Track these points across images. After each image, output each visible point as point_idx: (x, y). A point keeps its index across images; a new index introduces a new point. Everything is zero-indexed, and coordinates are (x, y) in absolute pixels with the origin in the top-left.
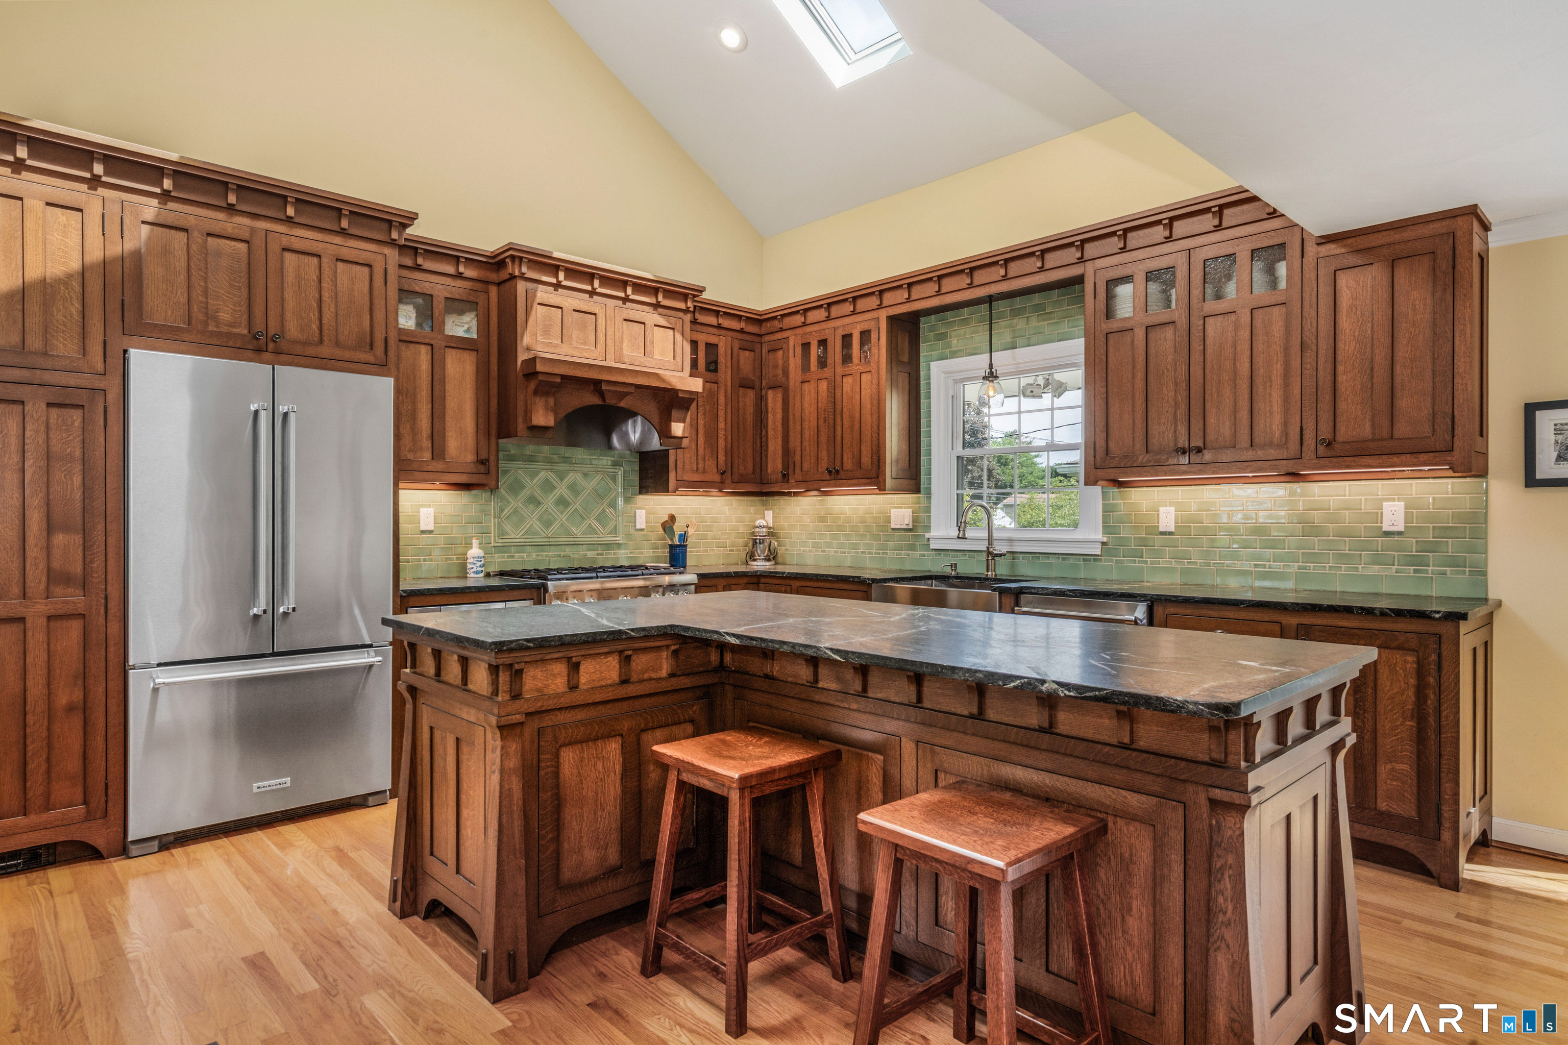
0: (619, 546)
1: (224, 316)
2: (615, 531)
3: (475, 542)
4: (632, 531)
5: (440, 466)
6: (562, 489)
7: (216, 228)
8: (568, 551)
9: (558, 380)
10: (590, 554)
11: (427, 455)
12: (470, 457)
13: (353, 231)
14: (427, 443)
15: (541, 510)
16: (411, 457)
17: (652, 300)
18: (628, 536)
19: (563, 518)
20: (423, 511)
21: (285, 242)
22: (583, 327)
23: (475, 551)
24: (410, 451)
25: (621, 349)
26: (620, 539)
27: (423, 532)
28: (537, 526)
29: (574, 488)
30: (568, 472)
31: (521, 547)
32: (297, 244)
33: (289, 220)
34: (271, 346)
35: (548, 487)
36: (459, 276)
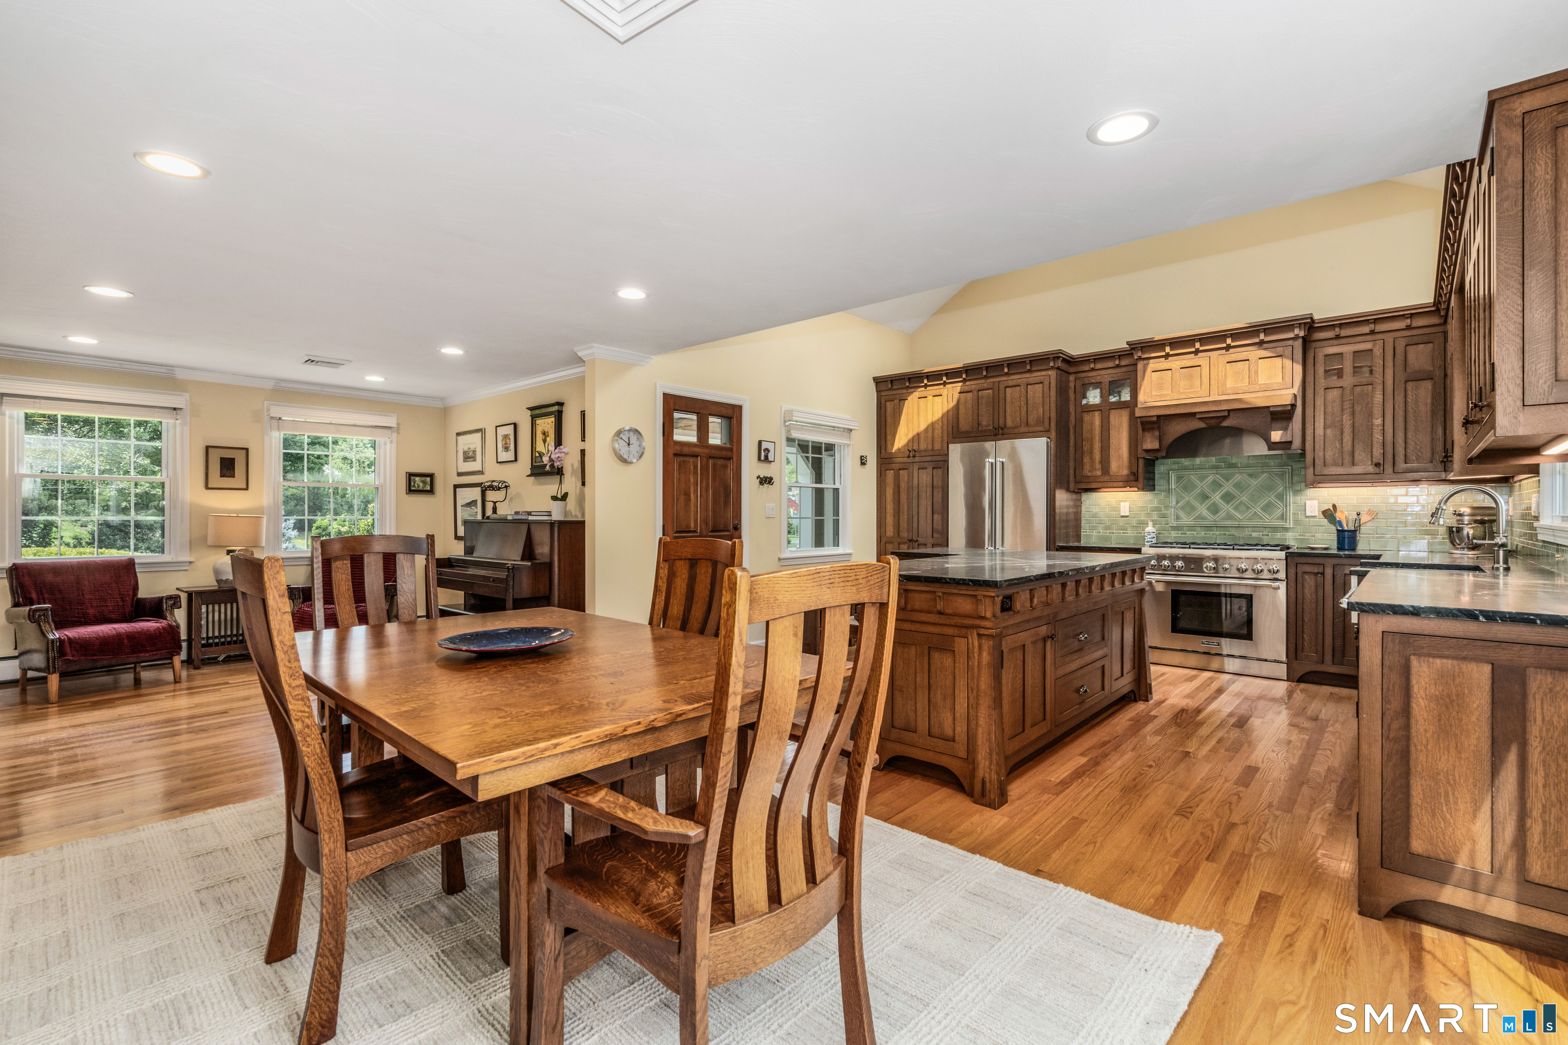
0: (1286, 529)
1: (984, 423)
2: (1283, 517)
3: (1150, 524)
4: (1301, 517)
5: (1107, 478)
6: (1228, 487)
7: (980, 387)
8: (1233, 532)
9: (1155, 419)
10: (1254, 534)
11: (1099, 473)
12: (1125, 472)
13: (1034, 369)
14: (1098, 466)
15: (1209, 503)
16: (1089, 474)
17: (1257, 340)
18: (1297, 522)
19: (1226, 508)
20: (1122, 504)
21: (1006, 384)
22: (1190, 377)
23: (1150, 528)
24: (1090, 471)
25: (1225, 384)
26: (1290, 524)
27: (1122, 517)
28: (1206, 513)
29: (1238, 486)
30: (1233, 475)
31: (1191, 528)
32: (1011, 383)
33: (1007, 374)
34: (1000, 431)
35: (1216, 485)
36: (1118, 366)
